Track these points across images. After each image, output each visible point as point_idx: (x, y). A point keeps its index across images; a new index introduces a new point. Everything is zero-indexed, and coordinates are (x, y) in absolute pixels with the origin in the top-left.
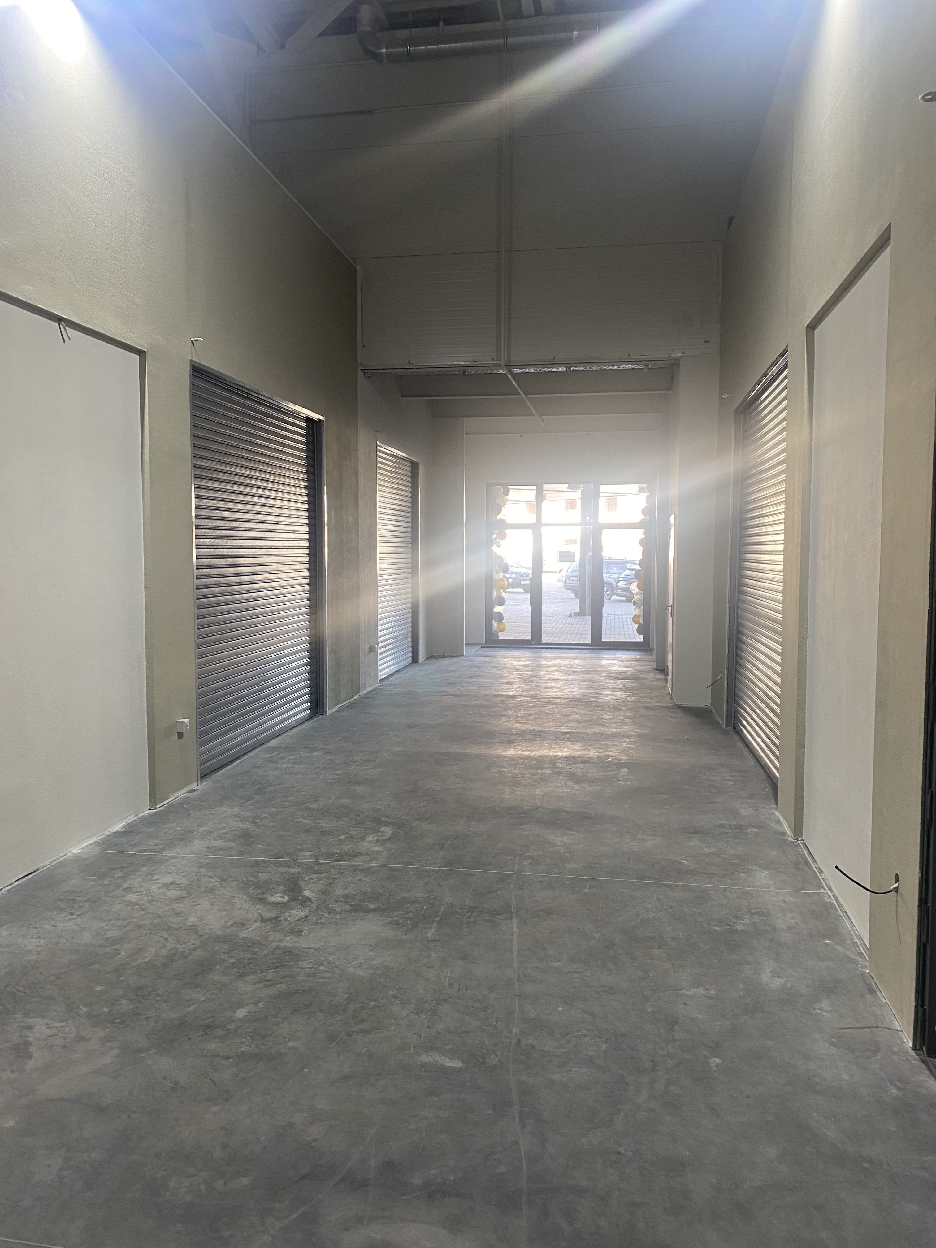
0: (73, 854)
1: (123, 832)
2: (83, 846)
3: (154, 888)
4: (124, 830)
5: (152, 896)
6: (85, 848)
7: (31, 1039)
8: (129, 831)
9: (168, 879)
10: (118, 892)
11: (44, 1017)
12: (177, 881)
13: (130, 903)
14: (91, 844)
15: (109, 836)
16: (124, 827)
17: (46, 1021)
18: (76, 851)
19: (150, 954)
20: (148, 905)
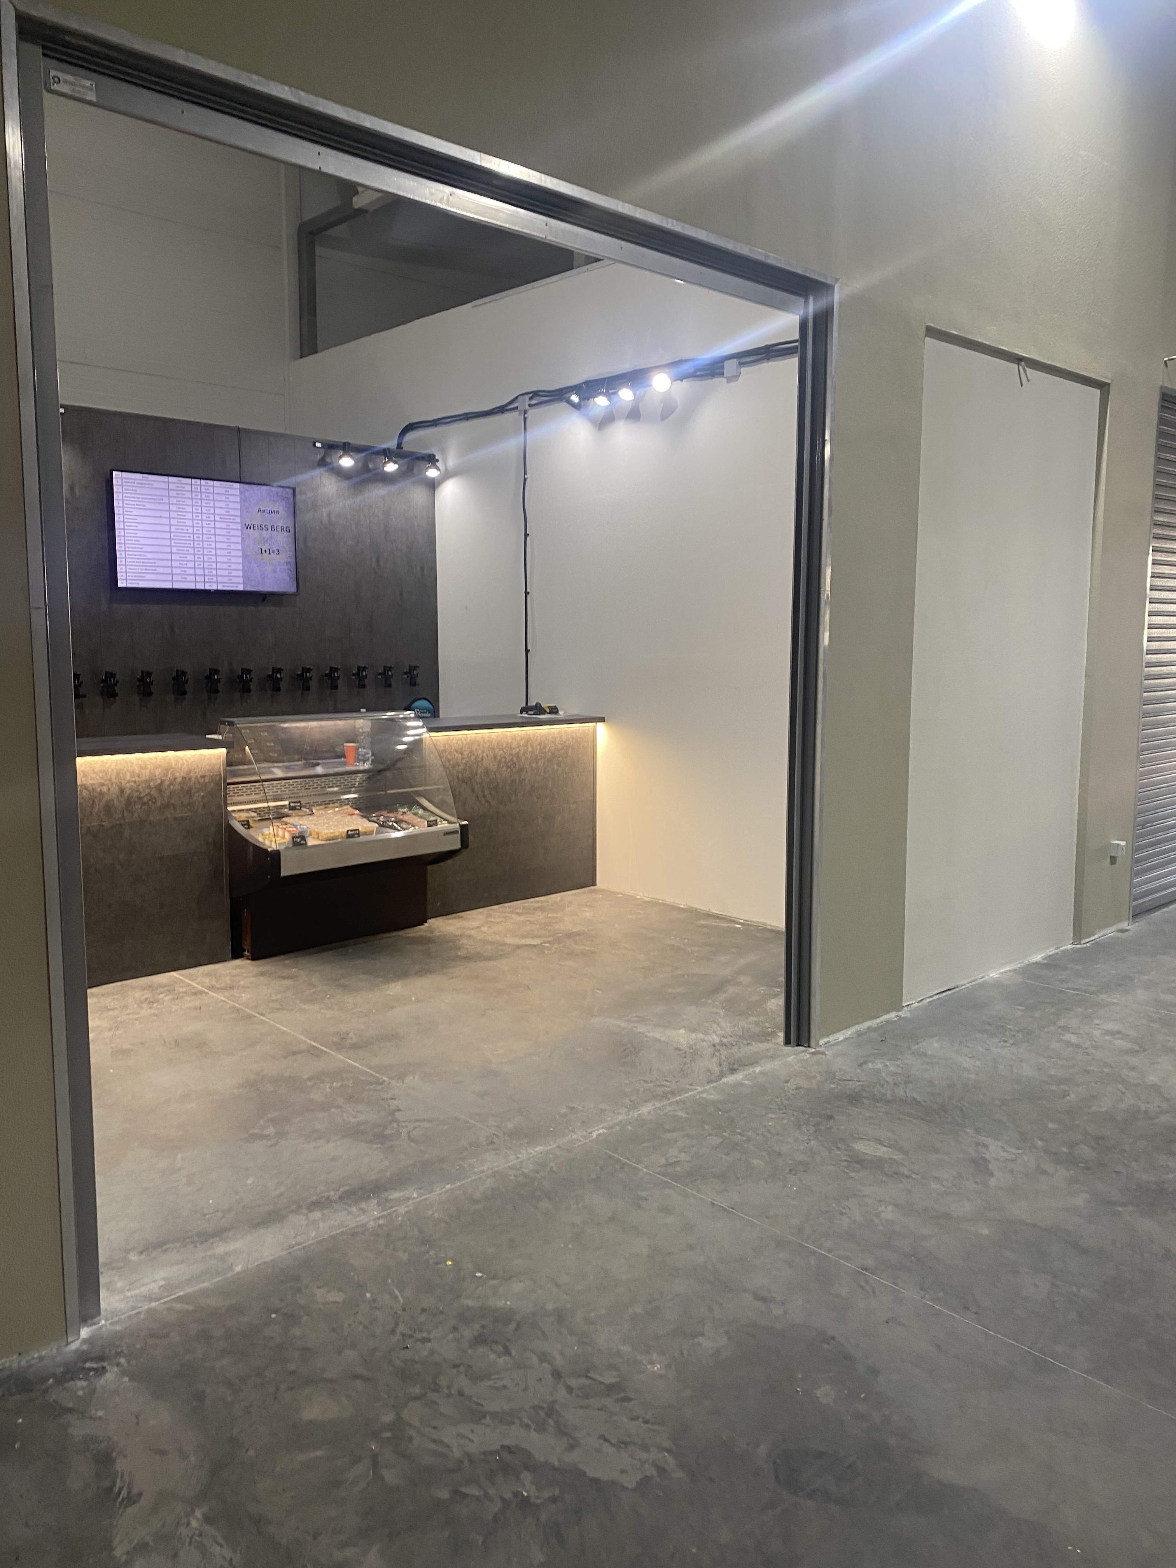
0: (992, 977)
1: (1045, 964)
2: (1002, 971)
3: (1097, 1033)
4: (1045, 961)
5: (1095, 1041)
6: (1005, 974)
7: (988, 1156)
8: (1051, 964)
9: (1111, 1026)
10: (1052, 1028)
11: (998, 1140)
12: (1124, 1031)
13: (1069, 1044)
14: (1010, 971)
15: (1028, 965)
16: (1045, 958)
17: (1000, 1143)
18: (994, 974)
19: (1105, 1105)
20: (1092, 1051)
